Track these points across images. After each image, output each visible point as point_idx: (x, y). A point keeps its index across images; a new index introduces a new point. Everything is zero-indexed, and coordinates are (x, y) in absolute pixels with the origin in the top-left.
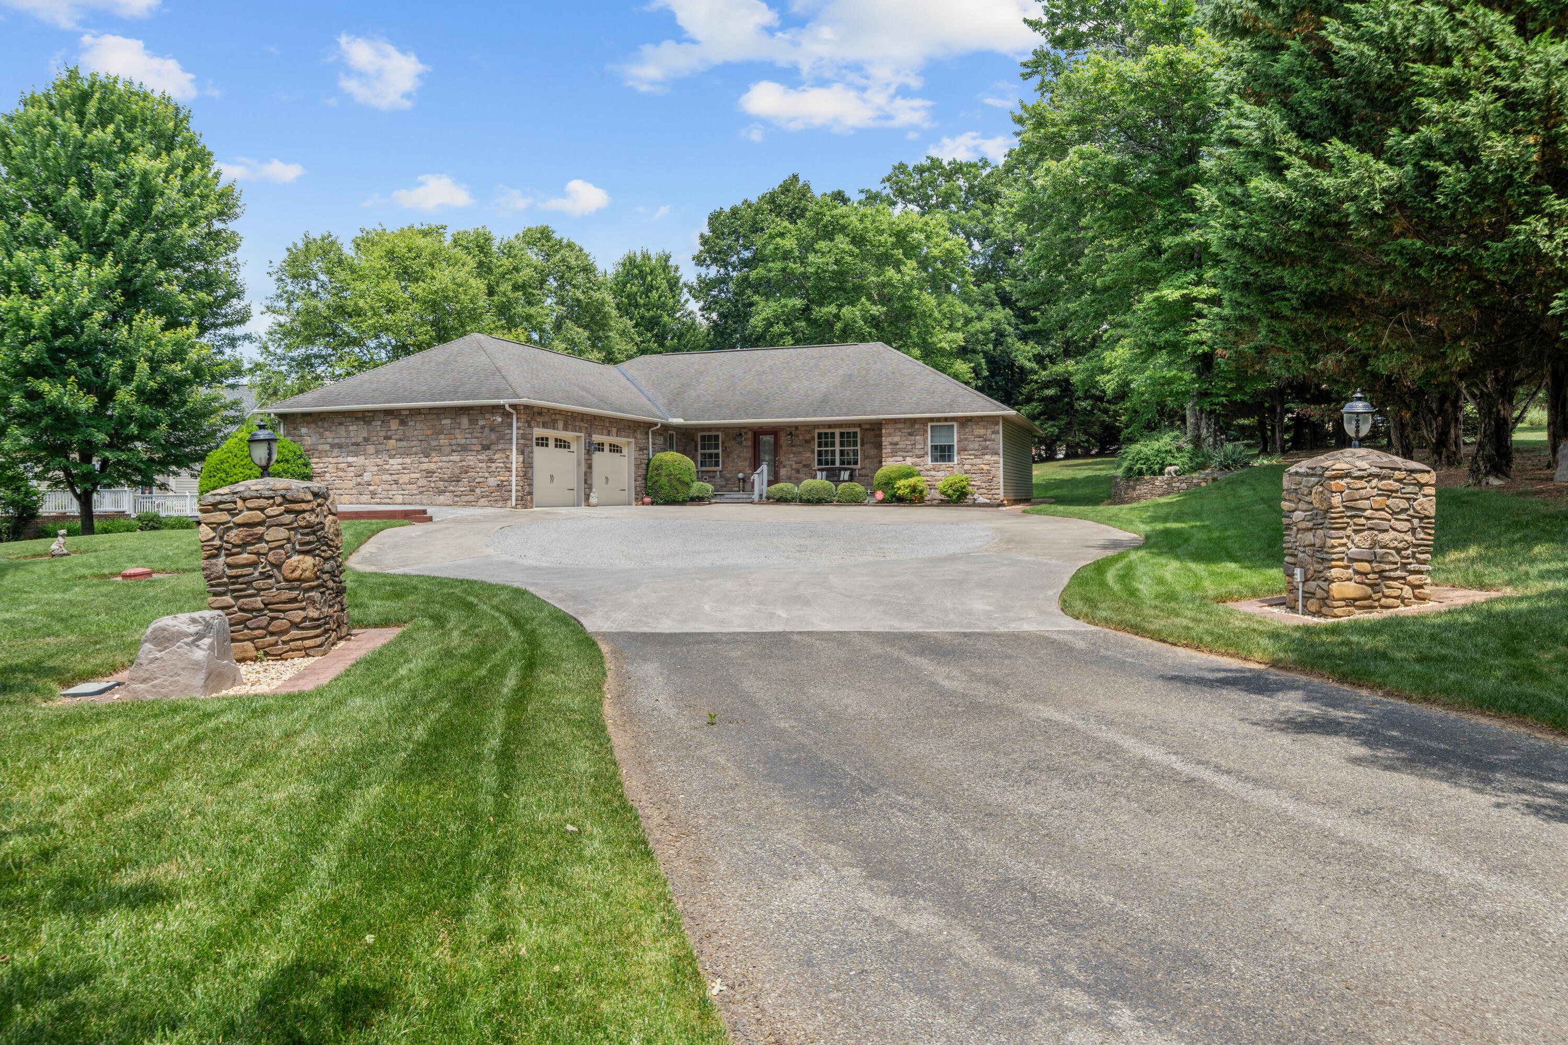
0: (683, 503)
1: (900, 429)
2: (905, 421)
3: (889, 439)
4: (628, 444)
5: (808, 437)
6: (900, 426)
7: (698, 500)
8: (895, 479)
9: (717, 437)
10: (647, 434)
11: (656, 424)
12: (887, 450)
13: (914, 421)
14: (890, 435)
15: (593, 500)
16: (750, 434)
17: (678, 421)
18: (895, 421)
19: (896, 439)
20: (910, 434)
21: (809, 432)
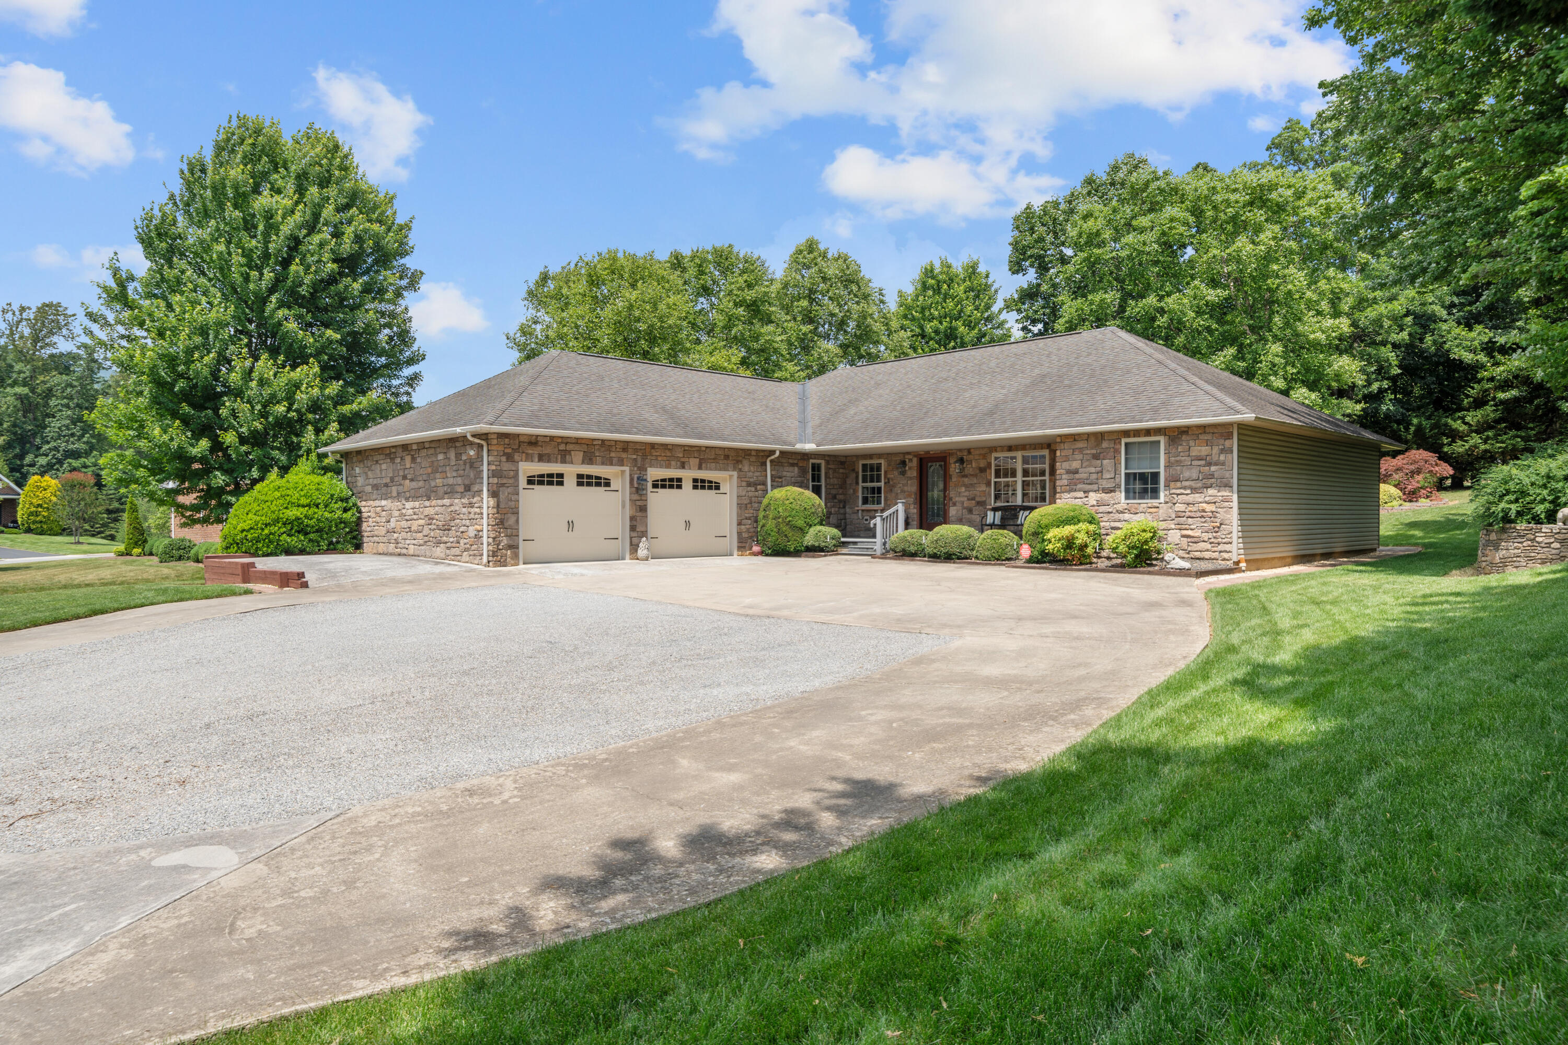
0: (796, 553)
1: (1081, 450)
2: (1089, 435)
3: (1066, 465)
4: (728, 480)
5: (983, 464)
6: (1080, 445)
7: (814, 550)
8: (1047, 527)
9: (879, 467)
10: (764, 464)
11: (772, 452)
12: (1063, 481)
13: (1100, 437)
14: (1067, 459)
15: (642, 552)
16: (915, 462)
17: (810, 447)
18: (1074, 437)
19: (1075, 465)
20: (1096, 457)
21: (984, 456)
